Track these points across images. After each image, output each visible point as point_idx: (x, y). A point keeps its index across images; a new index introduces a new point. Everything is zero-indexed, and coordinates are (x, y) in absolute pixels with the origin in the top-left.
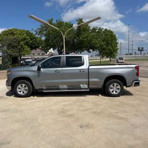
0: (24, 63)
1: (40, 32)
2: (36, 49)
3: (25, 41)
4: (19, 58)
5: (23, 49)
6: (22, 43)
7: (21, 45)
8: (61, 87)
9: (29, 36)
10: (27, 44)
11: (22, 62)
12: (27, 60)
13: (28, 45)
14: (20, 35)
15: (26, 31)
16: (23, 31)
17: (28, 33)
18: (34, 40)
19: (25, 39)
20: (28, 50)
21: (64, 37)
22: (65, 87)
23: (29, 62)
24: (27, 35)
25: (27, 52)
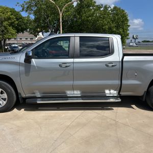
0: (9, 49)
1: (28, 7)
2: (23, 33)
3: (10, 21)
4: (3, 42)
5: (8, 31)
6: (5, 23)
7: (5, 26)
8: (69, 93)
9: (15, 16)
10: (11, 24)
11: (6, 47)
12: (13, 45)
13: (13, 26)
14: (3, 13)
15: (10, 9)
16: (7, 8)
17: (13, 12)
18: (21, 20)
19: (9, 19)
20: (14, 32)
21: (61, 15)
22: (77, 93)
23: (15, 47)
24: (12, 14)
25: (12, 34)
